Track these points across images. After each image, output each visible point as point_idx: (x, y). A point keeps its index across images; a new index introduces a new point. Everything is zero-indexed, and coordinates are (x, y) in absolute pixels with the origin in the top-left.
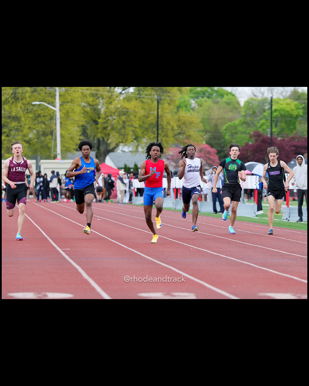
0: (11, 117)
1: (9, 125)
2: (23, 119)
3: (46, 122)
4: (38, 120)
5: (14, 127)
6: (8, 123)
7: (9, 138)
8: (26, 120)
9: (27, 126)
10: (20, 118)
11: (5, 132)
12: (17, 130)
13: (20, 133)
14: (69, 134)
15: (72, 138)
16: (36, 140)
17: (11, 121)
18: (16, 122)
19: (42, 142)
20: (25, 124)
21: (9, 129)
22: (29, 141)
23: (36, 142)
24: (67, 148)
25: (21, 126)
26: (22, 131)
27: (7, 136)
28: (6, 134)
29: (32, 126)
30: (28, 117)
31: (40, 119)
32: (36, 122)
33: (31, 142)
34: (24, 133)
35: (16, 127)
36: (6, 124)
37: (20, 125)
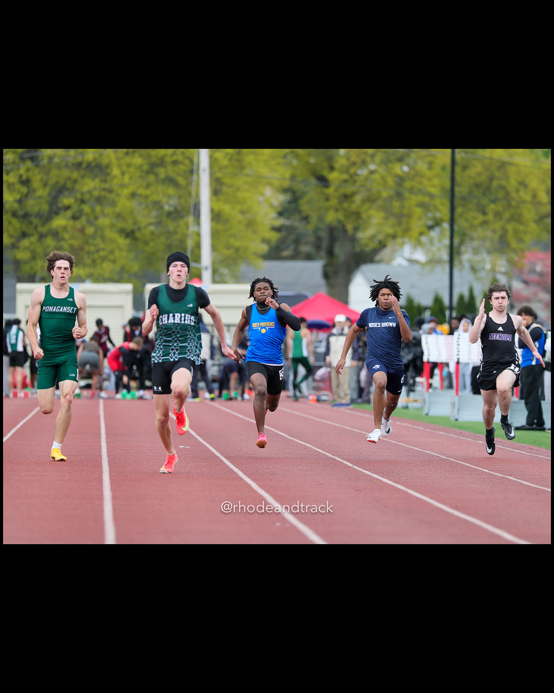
0: (84, 165)
1: (77, 187)
2: (116, 171)
3: (180, 180)
4: (156, 175)
5: (90, 192)
6: (75, 181)
7: (78, 224)
8: (123, 174)
9: (126, 192)
10: (107, 167)
11: (68, 208)
12: (99, 200)
13: (108, 210)
14: (243, 212)
15: (251, 224)
16: (152, 228)
17: (83, 177)
18: (97, 181)
19: (169, 234)
20: (122, 186)
21: (76, 199)
22: (133, 232)
23: (152, 233)
24: (237, 250)
25: (110, 191)
26: (113, 204)
27: (75, 218)
28: (69, 213)
29: (141, 191)
30: (129, 166)
31: (162, 172)
32: (152, 178)
33: (138, 235)
34: (118, 210)
35: (96, 193)
36: (69, 184)
37: (107, 186)
